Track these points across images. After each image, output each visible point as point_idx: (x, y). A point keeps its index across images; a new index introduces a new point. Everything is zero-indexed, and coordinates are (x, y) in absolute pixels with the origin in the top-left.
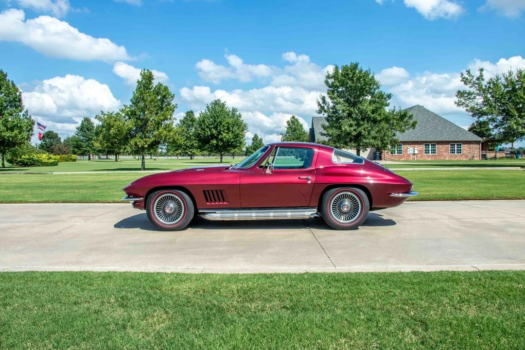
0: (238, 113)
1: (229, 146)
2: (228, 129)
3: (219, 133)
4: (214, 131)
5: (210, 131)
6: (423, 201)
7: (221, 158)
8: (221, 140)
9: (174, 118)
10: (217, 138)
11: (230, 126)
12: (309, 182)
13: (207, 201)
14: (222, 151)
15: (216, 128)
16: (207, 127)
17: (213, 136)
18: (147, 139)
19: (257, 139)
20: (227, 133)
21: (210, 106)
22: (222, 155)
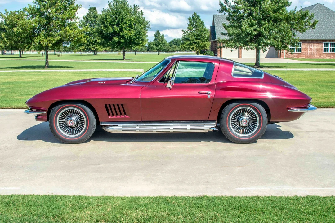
0: (139, 10)
1: (130, 43)
2: (130, 26)
3: (121, 30)
4: (116, 28)
5: (113, 28)
6: (320, 108)
7: (124, 55)
8: (123, 37)
9: (77, 17)
10: (118, 35)
11: (132, 23)
12: (209, 97)
13: (109, 115)
14: (125, 48)
15: (118, 25)
16: (110, 24)
17: (115, 33)
18: (51, 38)
19: (158, 36)
20: (130, 30)
21: (112, 4)
22: (124, 52)
